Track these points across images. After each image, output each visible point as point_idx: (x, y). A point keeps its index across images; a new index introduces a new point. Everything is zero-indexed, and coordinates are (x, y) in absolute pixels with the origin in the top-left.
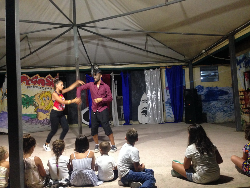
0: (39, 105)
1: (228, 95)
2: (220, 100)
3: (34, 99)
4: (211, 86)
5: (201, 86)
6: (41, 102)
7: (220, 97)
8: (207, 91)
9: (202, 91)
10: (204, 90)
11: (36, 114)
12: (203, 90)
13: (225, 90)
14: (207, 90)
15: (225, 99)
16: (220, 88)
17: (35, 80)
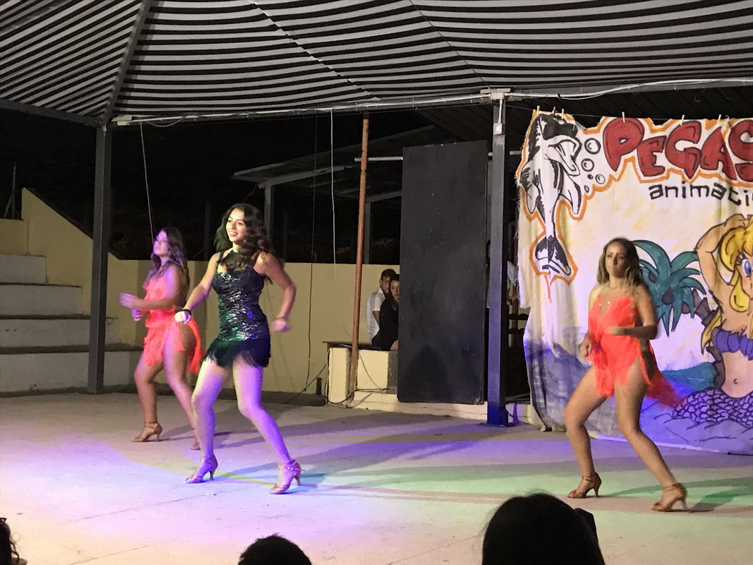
0: (720, 308)
3: (697, 272)
6: (729, 284)
11: (714, 364)
17: (690, 145)
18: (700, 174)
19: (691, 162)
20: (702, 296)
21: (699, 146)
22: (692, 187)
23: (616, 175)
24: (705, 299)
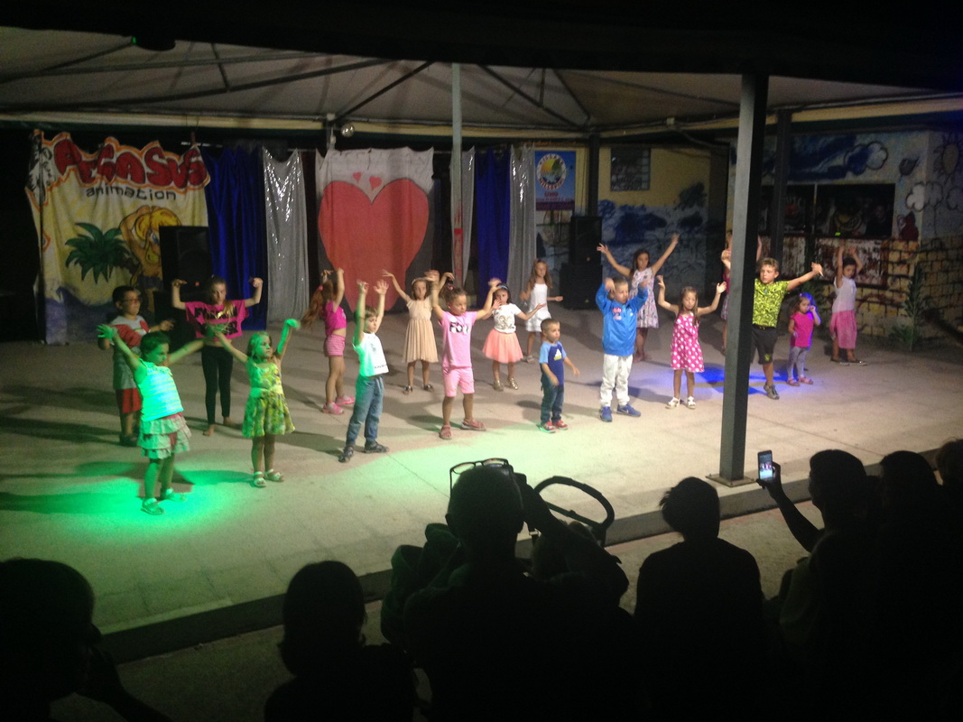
0: (140, 263)
1: (664, 229)
2: (647, 241)
3: (121, 241)
4: (630, 203)
5: (609, 202)
6: (144, 248)
7: (649, 235)
8: (622, 217)
9: (611, 217)
10: (616, 214)
12: (613, 214)
13: (659, 215)
14: (623, 214)
15: (658, 240)
16: (649, 211)
17: (108, 160)
18: (115, 180)
19: (109, 172)
20: (127, 256)
21: (114, 160)
22: (112, 188)
23: (63, 178)
24: (130, 259)
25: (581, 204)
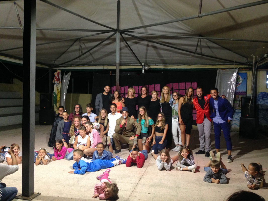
5: (265, 93)
25: (250, 93)
